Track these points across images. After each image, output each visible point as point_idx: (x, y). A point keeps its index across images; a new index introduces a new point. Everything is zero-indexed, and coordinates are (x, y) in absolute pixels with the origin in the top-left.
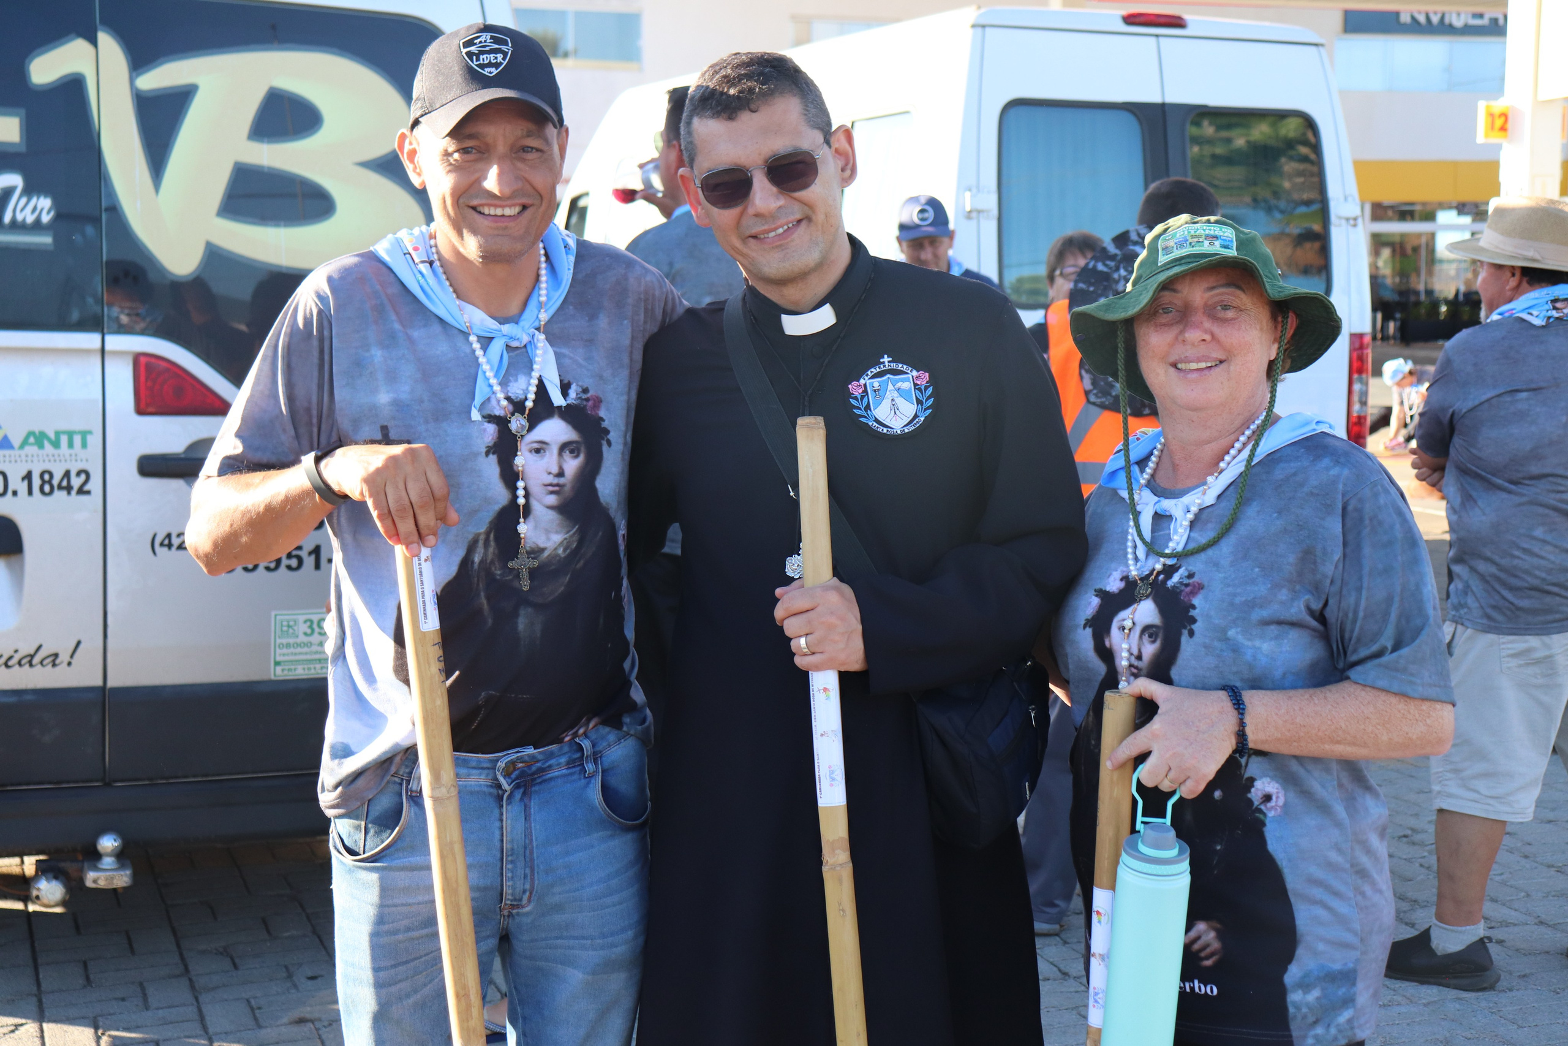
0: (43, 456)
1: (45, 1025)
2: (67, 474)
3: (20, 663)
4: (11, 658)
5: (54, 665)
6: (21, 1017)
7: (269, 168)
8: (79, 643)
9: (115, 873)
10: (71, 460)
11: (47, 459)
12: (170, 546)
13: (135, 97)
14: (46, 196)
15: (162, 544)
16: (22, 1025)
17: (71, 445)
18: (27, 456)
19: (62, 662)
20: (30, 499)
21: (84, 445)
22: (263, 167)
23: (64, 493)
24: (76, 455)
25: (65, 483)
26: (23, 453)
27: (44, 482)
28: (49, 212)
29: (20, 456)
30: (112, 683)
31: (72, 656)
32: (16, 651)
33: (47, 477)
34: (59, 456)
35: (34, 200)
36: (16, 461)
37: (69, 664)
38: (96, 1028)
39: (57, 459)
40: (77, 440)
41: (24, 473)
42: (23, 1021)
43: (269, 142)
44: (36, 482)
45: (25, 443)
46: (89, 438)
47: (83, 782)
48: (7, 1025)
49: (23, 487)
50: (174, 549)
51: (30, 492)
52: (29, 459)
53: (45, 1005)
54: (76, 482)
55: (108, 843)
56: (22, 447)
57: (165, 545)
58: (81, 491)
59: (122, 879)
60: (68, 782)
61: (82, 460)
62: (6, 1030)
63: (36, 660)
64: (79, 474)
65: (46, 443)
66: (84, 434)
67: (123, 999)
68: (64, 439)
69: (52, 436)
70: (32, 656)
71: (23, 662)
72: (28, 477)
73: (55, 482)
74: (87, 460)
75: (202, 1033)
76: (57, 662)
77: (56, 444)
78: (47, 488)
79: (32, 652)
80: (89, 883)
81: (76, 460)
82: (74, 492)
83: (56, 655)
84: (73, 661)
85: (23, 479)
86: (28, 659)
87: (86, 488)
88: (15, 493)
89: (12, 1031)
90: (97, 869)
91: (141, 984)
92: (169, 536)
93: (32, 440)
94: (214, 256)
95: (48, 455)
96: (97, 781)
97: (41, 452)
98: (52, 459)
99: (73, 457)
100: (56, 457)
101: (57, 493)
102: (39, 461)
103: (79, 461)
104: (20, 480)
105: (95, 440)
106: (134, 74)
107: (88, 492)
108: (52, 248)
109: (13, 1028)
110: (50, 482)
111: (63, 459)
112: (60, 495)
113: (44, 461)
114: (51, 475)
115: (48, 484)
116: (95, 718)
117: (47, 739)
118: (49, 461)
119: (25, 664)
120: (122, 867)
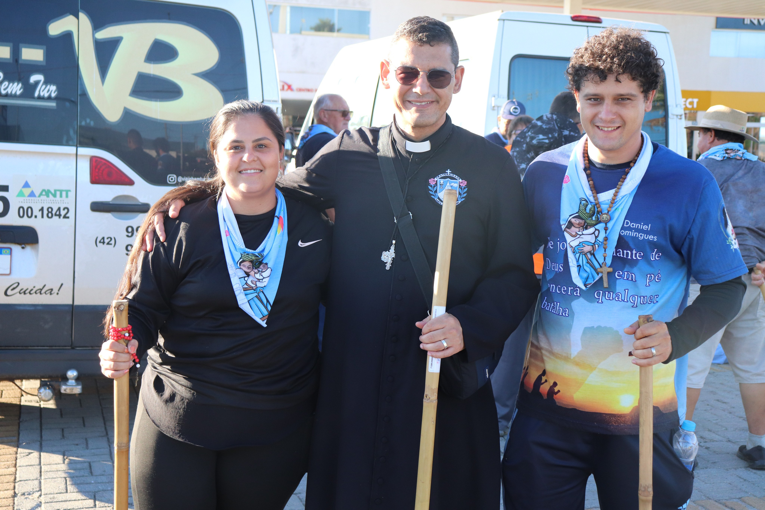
0: (49, 200)
1: (42, 454)
2: (59, 209)
3: (36, 293)
4: (32, 290)
5: (51, 294)
6: (32, 450)
7: (153, 75)
8: (62, 285)
9: (74, 387)
10: (61, 203)
11: (50, 202)
12: (104, 243)
13: (94, 41)
14: (53, 85)
15: (100, 242)
16: (32, 453)
17: (61, 196)
18: (42, 200)
19: (54, 293)
20: (43, 219)
21: (67, 196)
22: (151, 74)
23: (58, 217)
24: (63, 201)
25: (58, 213)
26: (40, 199)
27: (49, 212)
28: (55, 92)
29: (38, 200)
30: (76, 303)
31: (59, 290)
32: (34, 287)
33: (50, 210)
34: (56, 201)
35: (49, 86)
36: (37, 202)
37: (58, 294)
38: (64, 455)
39: (55, 202)
40: (64, 194)
41: (40, 208)
42: (33, 451)
43: (154, 63)
44: (45, 212)
45: (41, 194)
46: (69, 193)
47: (62, 347)
48: (26, 453)
49: (39, 214)
50: (105, 244)
51: (43, 217)
52: (43, 201)
53: (43, 445)
54: (63, 213)
55: (72, 374)
56: (39, 196)
57: (102, 242)
58: (65, 217)
59: (78, 390)
60: (56, 346)
61: (66, 203)
62: (24, 455)
63: (43, 291)
64: (64, 209)
65: (50, 195)
66: (67, 191)
67: (77, 445)
68: (58, 193)
69: (53, 192)
70: (41, 290)
71: (37, 292)
72: (42, 209)
73: (54, 212)
74: (68, 203)
75: (110, 459)
76: (52, 292)
77: (55, 196)
78: (50, 215)
79: (41, 288)
80: (62, 391)
81: (63, 203)
82: (62, 217)
83: (52, 290)
84: (59, 293)
85: (40, 210)
86: (39, 291)
87: (67, 215)
88: (36, 217)
89: (28, 455)
90: (66, 385)
91: (86, 439)
92: (103, 238)
93: (44, 193)
94: (128, 114)
95: (51, 200)
96: (68, 346)
97: (48, 199)
98: (53, 202)
99: (62, 202)
100: (55, 201)
101: (54, 217)
102: (47, 203)
103: (64, 203)
104: (38, 211)
105: (72, 194)
106: (95, 32)
107: (68, 218)
108: (55, 108)
109: (28, 454)
110: (51, 212)
111: (57, 202)
112: (55, 218)
113: (49, 203)
114: (52, 209)
115: (50, 213)
116: (68, 318)
117: (47, 326)
118: (51, 203)
119: (38, 293)
120: (78, 385)
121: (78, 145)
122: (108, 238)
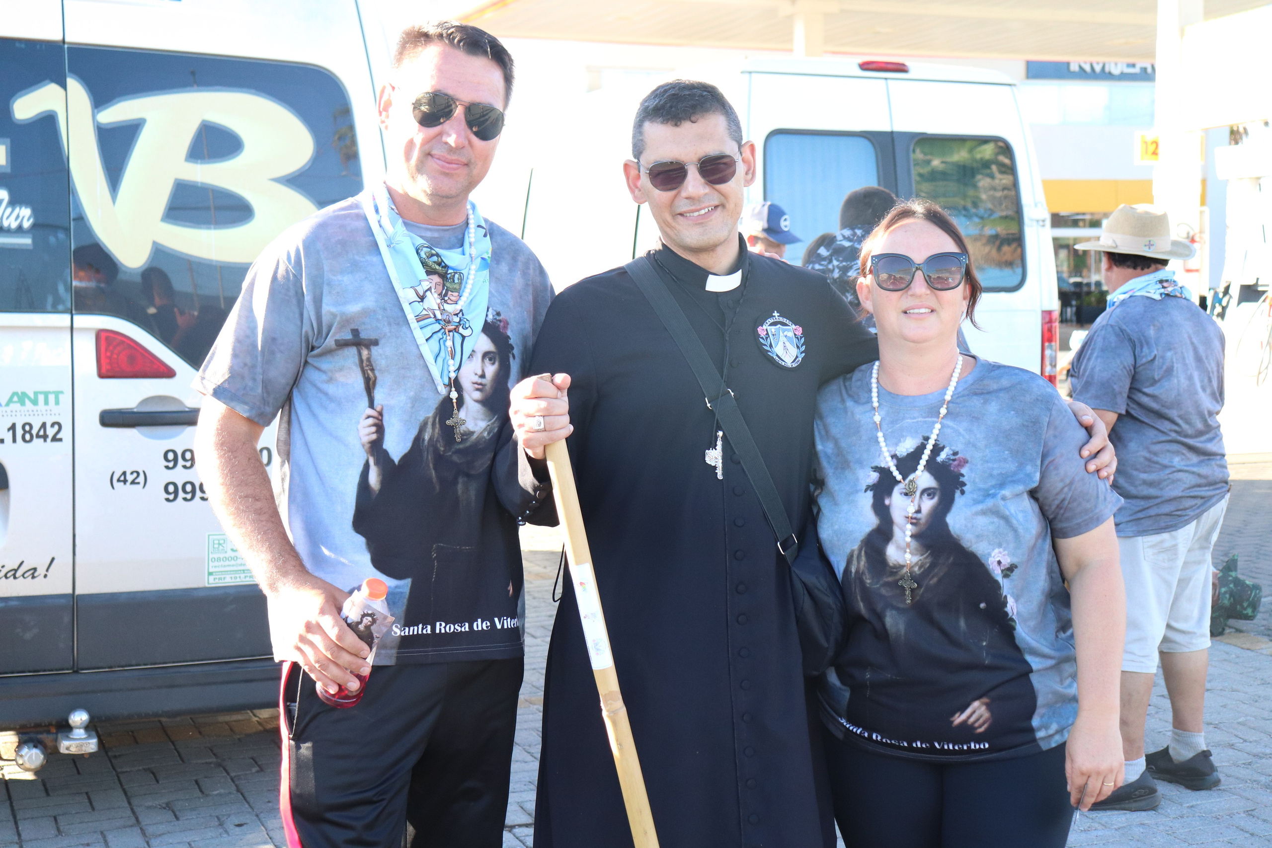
0: (24, 411)
2: (44, 425)
3: (6, 576)
5: (33, 577)
7: (202, 183)
8: (53, 559)
9: (83, 742)
10: (47, 414)
11: (27, 414)
12: (125, 481)
13: (96, 127)
14: (26, 208)
15: (119, 480)
17: (46, 402)
18: (12, 411)
19: (39, 575)
20: (14, 445)
21: (57, 402)
22: (197, 183)
23: (42, 440)
24: (51, 410)
25: (42, 433)
26: (8, 409)
27: (25, 432)
28: (28, 220)
29: (6, 412)
30: (78, 592)
31: (47, 570)
32: (3, 567)
33: (27, 428)
34: (37, 411)
35: (17, 210)
36: (3, 415)
37: (45, 576)
39: (36, 414)
40: (52, 398)
41: (10, 425)
43: (202, 163)
44: (19, 432)
45: (10, 401)
46: (61, 397)
47: (56, 670)
49: (8, 437)
50: (128, 483)
51: (14, 441)
52: (14, 414)
54: (51, 432)
55: (79, 718)
56: (7, 404)
57: (122, 481)
58: (54, 439)
59: (91, 745)
60: (44, 671)
61: (55, 415)
63: (19, 574)
64: (53, 425)
65: (27, 401)
66: (57, 394)
67: (88, 845)
68: (41, 398)
69: (32, 396)
70: (16, 570)
71: (9, 575)
72: (13, 428)
73: (34, 432)
74: (59, 414)
76: (36, 575)
77: (35, 402)
78: (28, 437)
79: (16, 567)
80: (63, 750)
81: (51, 414)
82: (49, 440)
83: (35, 569)
84: (48, 574)
85: (9, 430)
86: (13, 572)
87: (58, 436)
88: (3, 441)
90: (68, 738)
91: (102, 834)
92: (124, 473)
93: (15, 399)
94: (159, 253)
95: (28, 411)
96: (68, 669)
97: (23, 408)
98: (32, 413)
100: (35, 412)
101: (35, 440)
102: (21, 415)
103: (53, 414)
104: (6, 430)
105: (66, 399)
106: (96, 111)
107: (60, 440)
108: (31, 247)
110: (30, 432)
111: (40, 414)
112: (38, 442)
113: (25, 415)
114: (31, 426)
115: (28, 434)
116: (67, 619)
117: (28, 636)
118: (30, 415)
119: (9, 577)
120: (89, 737)
121: (74, 312)
122: (132, 473)
